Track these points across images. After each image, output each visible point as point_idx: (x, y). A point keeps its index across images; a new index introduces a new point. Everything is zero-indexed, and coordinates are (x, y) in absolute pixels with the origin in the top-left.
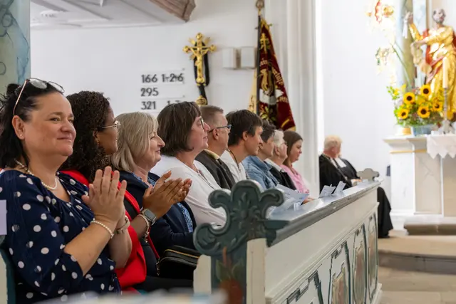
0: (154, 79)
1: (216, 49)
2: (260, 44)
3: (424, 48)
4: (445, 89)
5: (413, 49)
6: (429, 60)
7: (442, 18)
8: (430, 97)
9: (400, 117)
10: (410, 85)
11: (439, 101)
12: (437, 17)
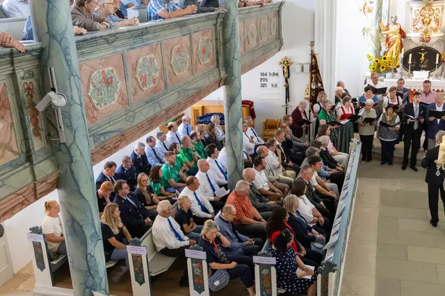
0: (266, 75)
1: (292, 63)
2: (312, 63)
3: (385, 36)
5: (380, 36)
6: (387, 40)
7: (395, 21)
8: (386, 61)
9: (372, 70)
10: (378, 55)
12: (393, 20)
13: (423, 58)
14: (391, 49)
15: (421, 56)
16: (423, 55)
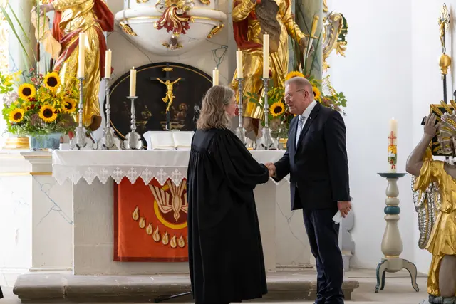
3: (51, 15)
4: (81, 79)
5: (34, 16)
8: (58, 90)
9: (12, 120)
11: (72, 97)
13: (170, 96)
14: (72, 59)
15: (165, 89)
16: (170, 86)
